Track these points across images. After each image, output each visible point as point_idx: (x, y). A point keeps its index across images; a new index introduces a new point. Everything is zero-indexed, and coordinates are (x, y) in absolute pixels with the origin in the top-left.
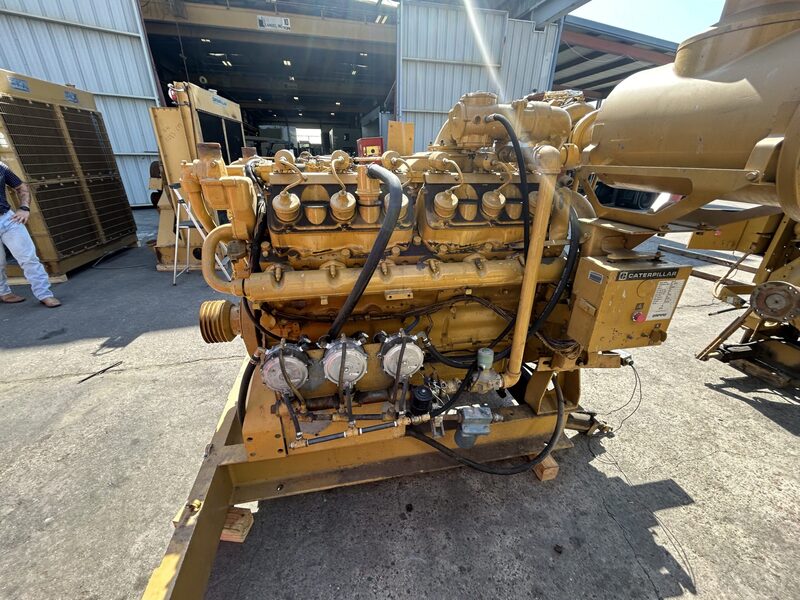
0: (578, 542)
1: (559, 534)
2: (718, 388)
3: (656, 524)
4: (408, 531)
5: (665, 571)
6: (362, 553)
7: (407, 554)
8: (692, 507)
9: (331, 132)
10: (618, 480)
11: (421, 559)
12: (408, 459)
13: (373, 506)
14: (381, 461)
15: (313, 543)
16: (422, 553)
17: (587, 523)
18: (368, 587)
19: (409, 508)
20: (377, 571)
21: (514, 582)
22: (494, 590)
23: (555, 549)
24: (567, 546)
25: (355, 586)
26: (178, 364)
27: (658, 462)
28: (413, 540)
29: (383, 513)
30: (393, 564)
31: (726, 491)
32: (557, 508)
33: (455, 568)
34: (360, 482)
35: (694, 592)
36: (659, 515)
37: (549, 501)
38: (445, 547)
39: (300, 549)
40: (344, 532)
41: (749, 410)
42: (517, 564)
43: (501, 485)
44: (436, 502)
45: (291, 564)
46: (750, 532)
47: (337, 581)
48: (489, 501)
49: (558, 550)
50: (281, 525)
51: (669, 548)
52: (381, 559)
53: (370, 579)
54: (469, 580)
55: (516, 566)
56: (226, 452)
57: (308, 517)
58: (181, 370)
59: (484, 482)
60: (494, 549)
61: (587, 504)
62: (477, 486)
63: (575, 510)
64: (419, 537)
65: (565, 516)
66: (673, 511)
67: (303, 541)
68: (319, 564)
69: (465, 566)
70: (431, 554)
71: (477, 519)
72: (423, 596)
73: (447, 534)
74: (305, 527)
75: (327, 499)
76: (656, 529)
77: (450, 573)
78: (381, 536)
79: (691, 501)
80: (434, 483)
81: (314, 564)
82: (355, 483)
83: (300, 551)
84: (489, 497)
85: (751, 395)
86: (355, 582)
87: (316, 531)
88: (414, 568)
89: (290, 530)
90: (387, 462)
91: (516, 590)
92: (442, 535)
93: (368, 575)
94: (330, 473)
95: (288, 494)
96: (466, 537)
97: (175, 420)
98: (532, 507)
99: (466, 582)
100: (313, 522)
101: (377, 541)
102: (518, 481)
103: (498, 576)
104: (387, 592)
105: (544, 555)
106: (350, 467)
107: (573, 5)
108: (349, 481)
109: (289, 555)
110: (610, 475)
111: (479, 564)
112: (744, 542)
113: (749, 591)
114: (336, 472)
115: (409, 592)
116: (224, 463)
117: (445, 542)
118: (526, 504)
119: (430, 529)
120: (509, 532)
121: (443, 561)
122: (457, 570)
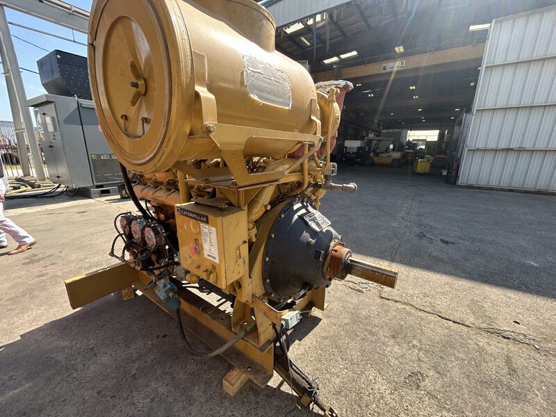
4: (150, 343)
7: (136, 349)
11: (135, 356)
16: (138, 354)
19: (164, 337)
21: (133, 404)
22: (125, 396)
28: (145, 347)
32: (204, 408)
33: (134, 372)
37: (207, 401)
38: (146, 362)
42: (147, 401)
48: (188, 367)
60: (153, 385)
64: (148, 349)
69: (137, 376)
70: (139, 358)
71: (171, 367)
73: (155, 359)
77: (130, 371)
84: (191, 366)
88: (129, 356)
91: (128, 407)
92: (153, 357)
96: (156, 368)
98: (197, 392)
99: (127, 380)
103: (135, 394)
111: (140, 382)
117: (149, 360)
118: (197, 388)
119: (155, 350)
120: (169, 387)
121: (136, 365)
122: (133, 373)
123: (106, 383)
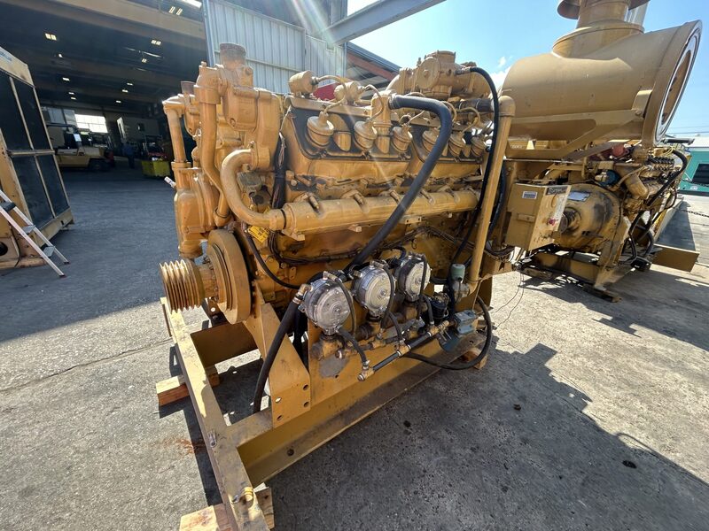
0: (523, 398)
1: (510, 399)
2: (524, 287)
3: (550, 371)
4: (418, 442)
5: (572, 395)
6: (395, 476)
7: (430, 459)
8: (558, 355)
9: (120, 121)
10: (516, 353)
11: (442, 457)
12: (390, 384)
13: (379, 435)
14: (370, 394)
15: (348, 490)
16: (439, 453)
17: (519, 384)
18: (419, 499)
19: (407, 424)
20: (417, 484)
21: (508, 441)
23: (515, 408)
24: (521, 403)
25: (408, 504)
26: (38, 380)
27: (527, 335)
28: (426, 446)
29: (389, 437)
30: (425, 471)
31: (565, 340)
32: (498, 383)
33: (468, 451)
34: (363, 417)
35: (591, 401)
36: (547, 365)
37: (491, 380)
38: (452, 440)
39: (339, 502)
40: (368, 467)
41: (545, 295)
42: (502, 428)
43: (457, 381)
44: (423, 411)
45: (340, 519)
46: (589, 358)
47: (391, 510)
48: (457, 395)
49: (517, 408)
50: (304, 491)
51: (564, 381)
52: (413, 473)
53: (416, 493)
54: (482, 454)
55: (503, 430)
56: (236, 430)
57: (326, 471)
58: (48, 386)
59: (445, 384)
60: (483, 425)
61: (513, 374)
62: (443, 389)
63: (509, 380)
64: (429, 442)
65: (506, 386)
66: (551, 360)
67: (337, 493)
68: (366, 505)
69: (474, 447)
70: (446, 450)
71: (459, 411)
72: (462, 482)
73: (447, 430)
74: (329, 481)
75: (334, 447)
76: (552, 374)
77: (468, 456)
78: (400, 455)
79: (556, 352)
80: (413, 398)
81: (361, 507)
82: (360, 419)
83: (340, 505)
84: (456, 392)
85: (540, 287)
86: (406, 501)
87: (343, 479)
88: (442, 466)
89: (317, 490)
90: (374, 392)
92: (444, 433)
93: (413, 491)
94: (331, 420)
95: (303, 455)
96: (460, 426)
97: (82, 444)
98: (485, 388)
99: (482, 457)
100: (334, 473)
101: (400, 461)
102: (466, 375)
103: (497, 442)
104: (436, 495)
105: (512, 415)
106: (346, 408)
107: (354, 34)
108: (353, 420)
109: (332, 512)
110: (511, 351)
111: (481, 440)
112: (590, 364)
113: (608, 388)
114: (335, 418)
115: (450, 485)
116: (243, 442)
117: (449, 437)
118: (480, 388)
119: (433, 432)
120: (483, 411)
121: (458, 451)
122: (470, 452)
123: (489, 484)
